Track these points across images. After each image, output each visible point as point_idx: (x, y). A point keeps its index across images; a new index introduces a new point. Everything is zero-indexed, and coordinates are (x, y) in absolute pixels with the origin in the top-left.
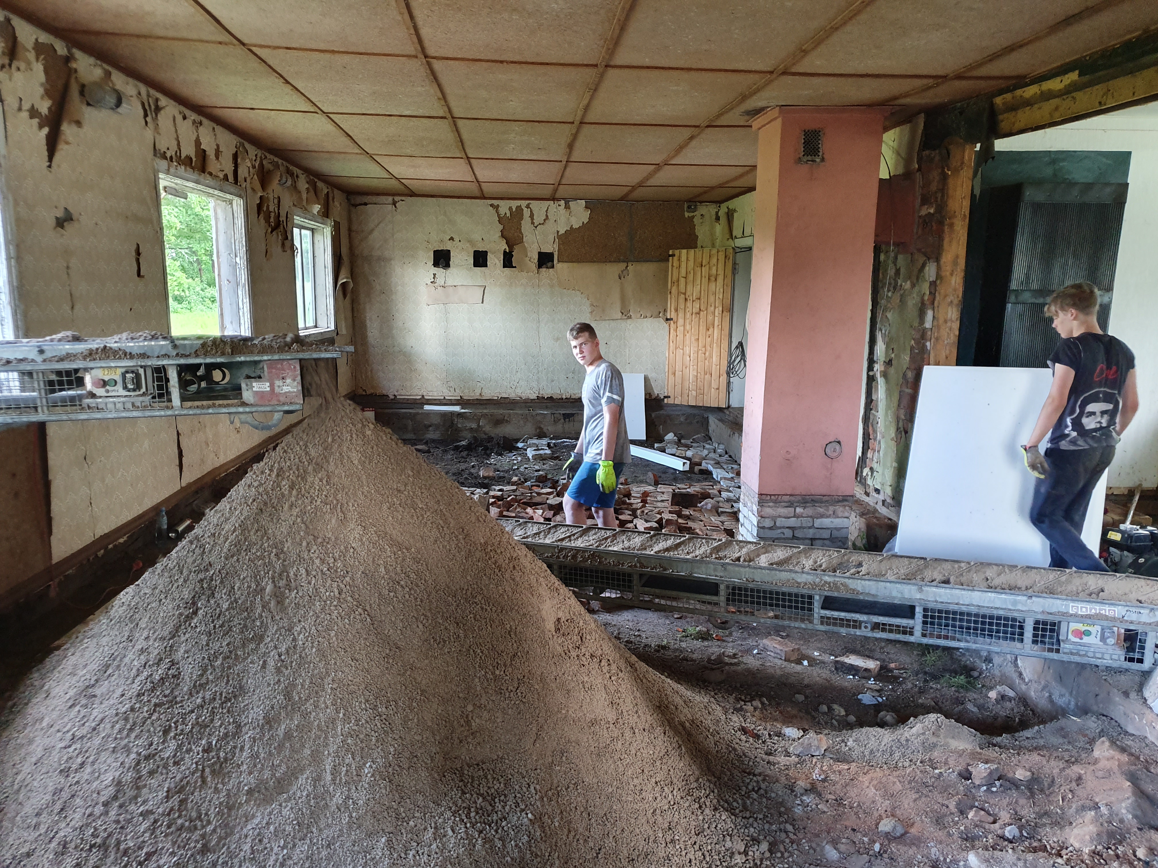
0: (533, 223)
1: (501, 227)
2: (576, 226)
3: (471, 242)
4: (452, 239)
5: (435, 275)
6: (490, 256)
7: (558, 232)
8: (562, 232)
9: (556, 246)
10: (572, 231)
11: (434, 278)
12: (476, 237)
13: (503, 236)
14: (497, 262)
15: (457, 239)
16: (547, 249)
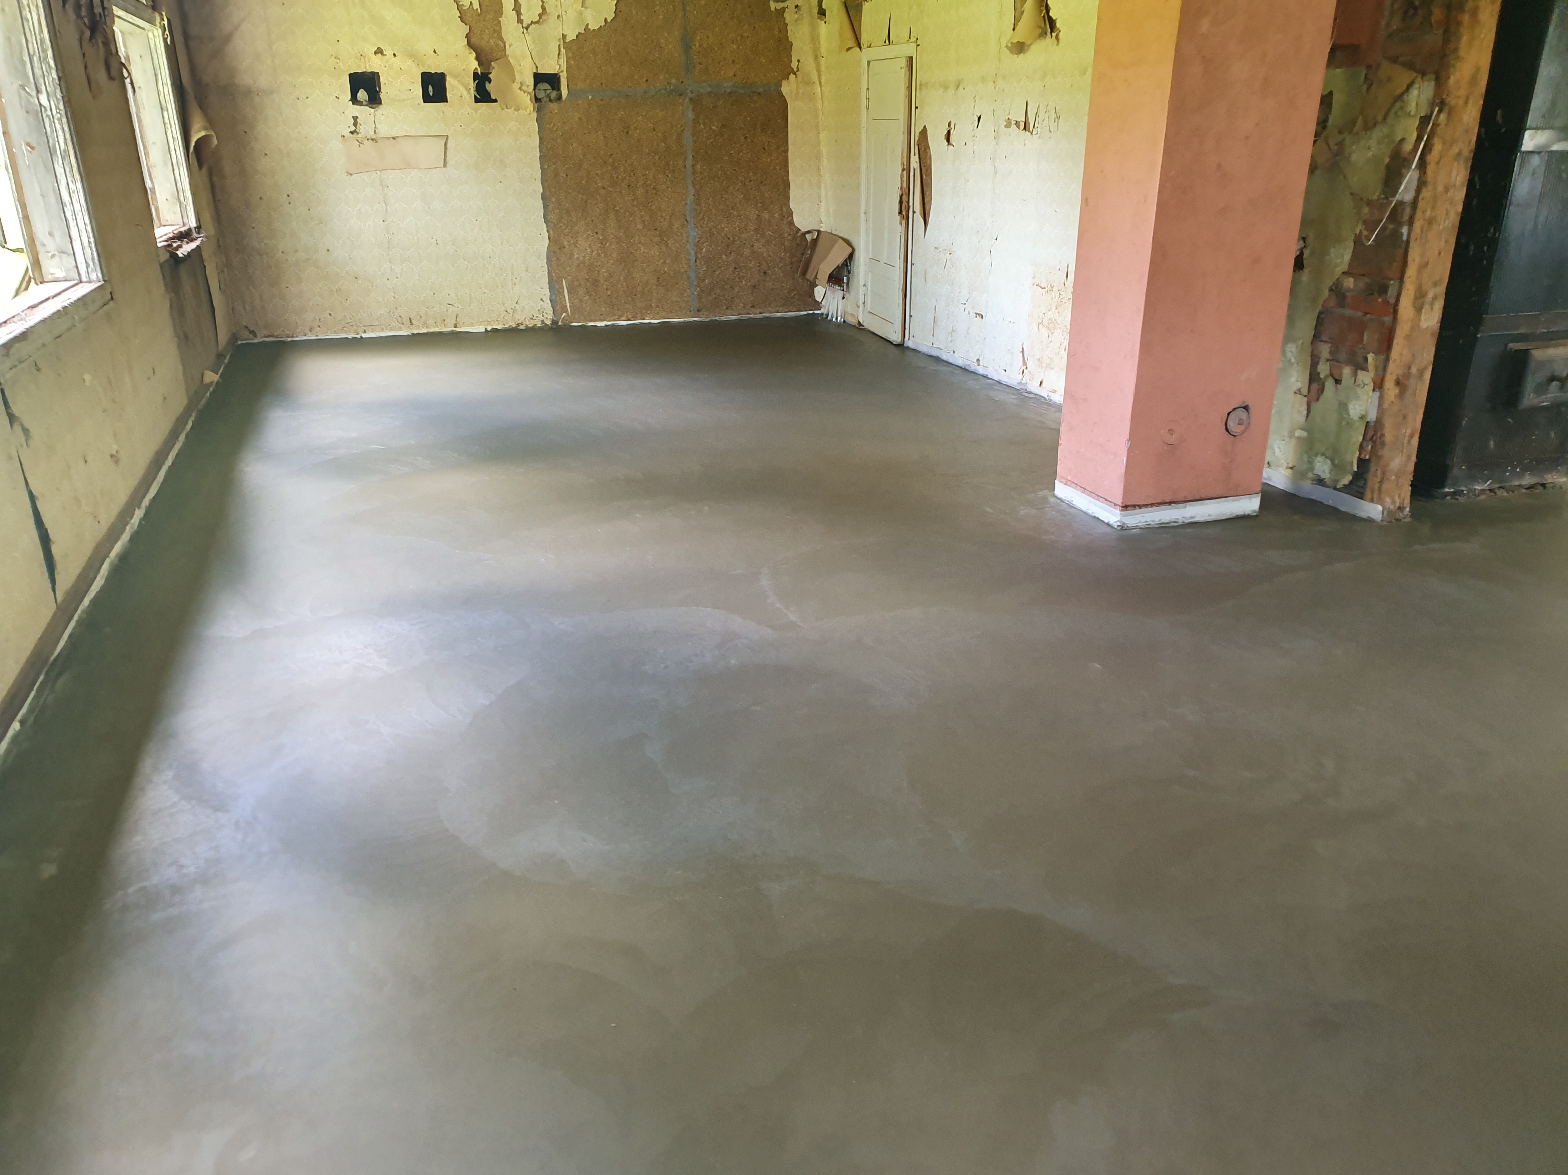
0: (520, 21)
1: (465, 29)
2: (593, 26)
3: (413, 56)
4: (379, 51)
5: (355, 118)
6: (450, 82)
7: (564, 36)
8: (571, 36)
9: (563, 61)
10: (585, 36)
11: (355, 124)
12: (425, 47)
13: (470, 45)
14: (465, 93)
15: (388, 52)
16: (549, 67)
